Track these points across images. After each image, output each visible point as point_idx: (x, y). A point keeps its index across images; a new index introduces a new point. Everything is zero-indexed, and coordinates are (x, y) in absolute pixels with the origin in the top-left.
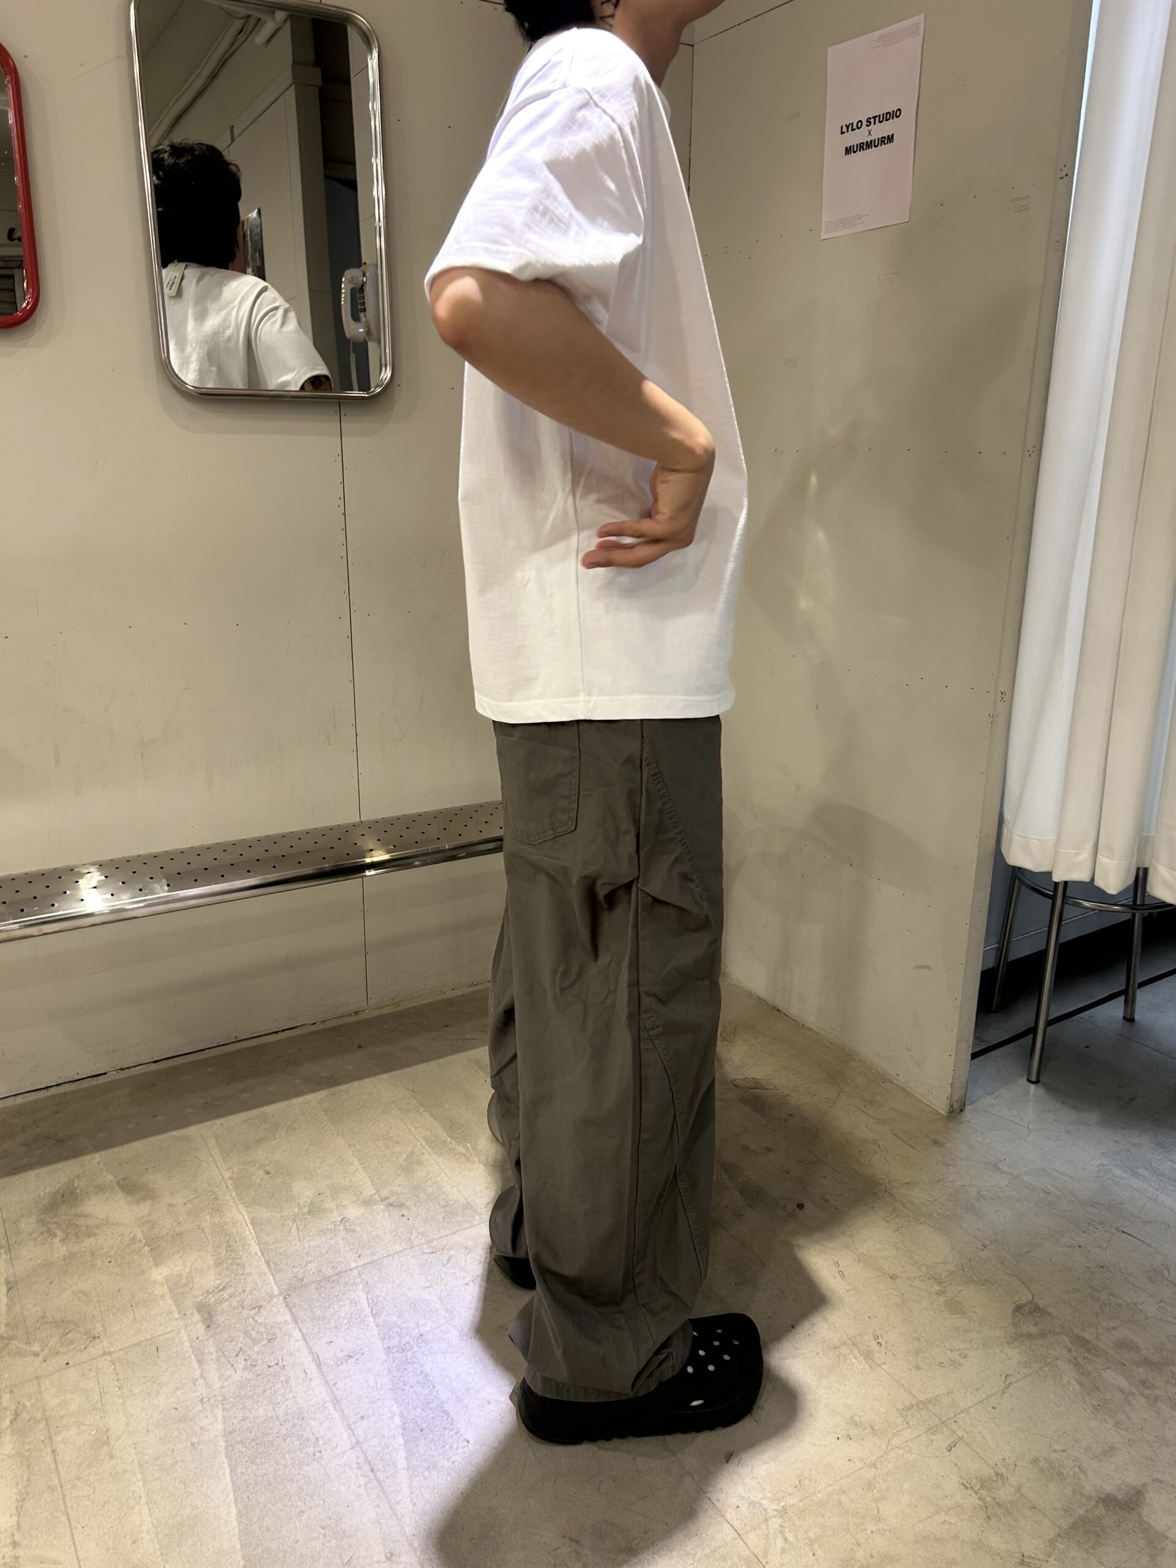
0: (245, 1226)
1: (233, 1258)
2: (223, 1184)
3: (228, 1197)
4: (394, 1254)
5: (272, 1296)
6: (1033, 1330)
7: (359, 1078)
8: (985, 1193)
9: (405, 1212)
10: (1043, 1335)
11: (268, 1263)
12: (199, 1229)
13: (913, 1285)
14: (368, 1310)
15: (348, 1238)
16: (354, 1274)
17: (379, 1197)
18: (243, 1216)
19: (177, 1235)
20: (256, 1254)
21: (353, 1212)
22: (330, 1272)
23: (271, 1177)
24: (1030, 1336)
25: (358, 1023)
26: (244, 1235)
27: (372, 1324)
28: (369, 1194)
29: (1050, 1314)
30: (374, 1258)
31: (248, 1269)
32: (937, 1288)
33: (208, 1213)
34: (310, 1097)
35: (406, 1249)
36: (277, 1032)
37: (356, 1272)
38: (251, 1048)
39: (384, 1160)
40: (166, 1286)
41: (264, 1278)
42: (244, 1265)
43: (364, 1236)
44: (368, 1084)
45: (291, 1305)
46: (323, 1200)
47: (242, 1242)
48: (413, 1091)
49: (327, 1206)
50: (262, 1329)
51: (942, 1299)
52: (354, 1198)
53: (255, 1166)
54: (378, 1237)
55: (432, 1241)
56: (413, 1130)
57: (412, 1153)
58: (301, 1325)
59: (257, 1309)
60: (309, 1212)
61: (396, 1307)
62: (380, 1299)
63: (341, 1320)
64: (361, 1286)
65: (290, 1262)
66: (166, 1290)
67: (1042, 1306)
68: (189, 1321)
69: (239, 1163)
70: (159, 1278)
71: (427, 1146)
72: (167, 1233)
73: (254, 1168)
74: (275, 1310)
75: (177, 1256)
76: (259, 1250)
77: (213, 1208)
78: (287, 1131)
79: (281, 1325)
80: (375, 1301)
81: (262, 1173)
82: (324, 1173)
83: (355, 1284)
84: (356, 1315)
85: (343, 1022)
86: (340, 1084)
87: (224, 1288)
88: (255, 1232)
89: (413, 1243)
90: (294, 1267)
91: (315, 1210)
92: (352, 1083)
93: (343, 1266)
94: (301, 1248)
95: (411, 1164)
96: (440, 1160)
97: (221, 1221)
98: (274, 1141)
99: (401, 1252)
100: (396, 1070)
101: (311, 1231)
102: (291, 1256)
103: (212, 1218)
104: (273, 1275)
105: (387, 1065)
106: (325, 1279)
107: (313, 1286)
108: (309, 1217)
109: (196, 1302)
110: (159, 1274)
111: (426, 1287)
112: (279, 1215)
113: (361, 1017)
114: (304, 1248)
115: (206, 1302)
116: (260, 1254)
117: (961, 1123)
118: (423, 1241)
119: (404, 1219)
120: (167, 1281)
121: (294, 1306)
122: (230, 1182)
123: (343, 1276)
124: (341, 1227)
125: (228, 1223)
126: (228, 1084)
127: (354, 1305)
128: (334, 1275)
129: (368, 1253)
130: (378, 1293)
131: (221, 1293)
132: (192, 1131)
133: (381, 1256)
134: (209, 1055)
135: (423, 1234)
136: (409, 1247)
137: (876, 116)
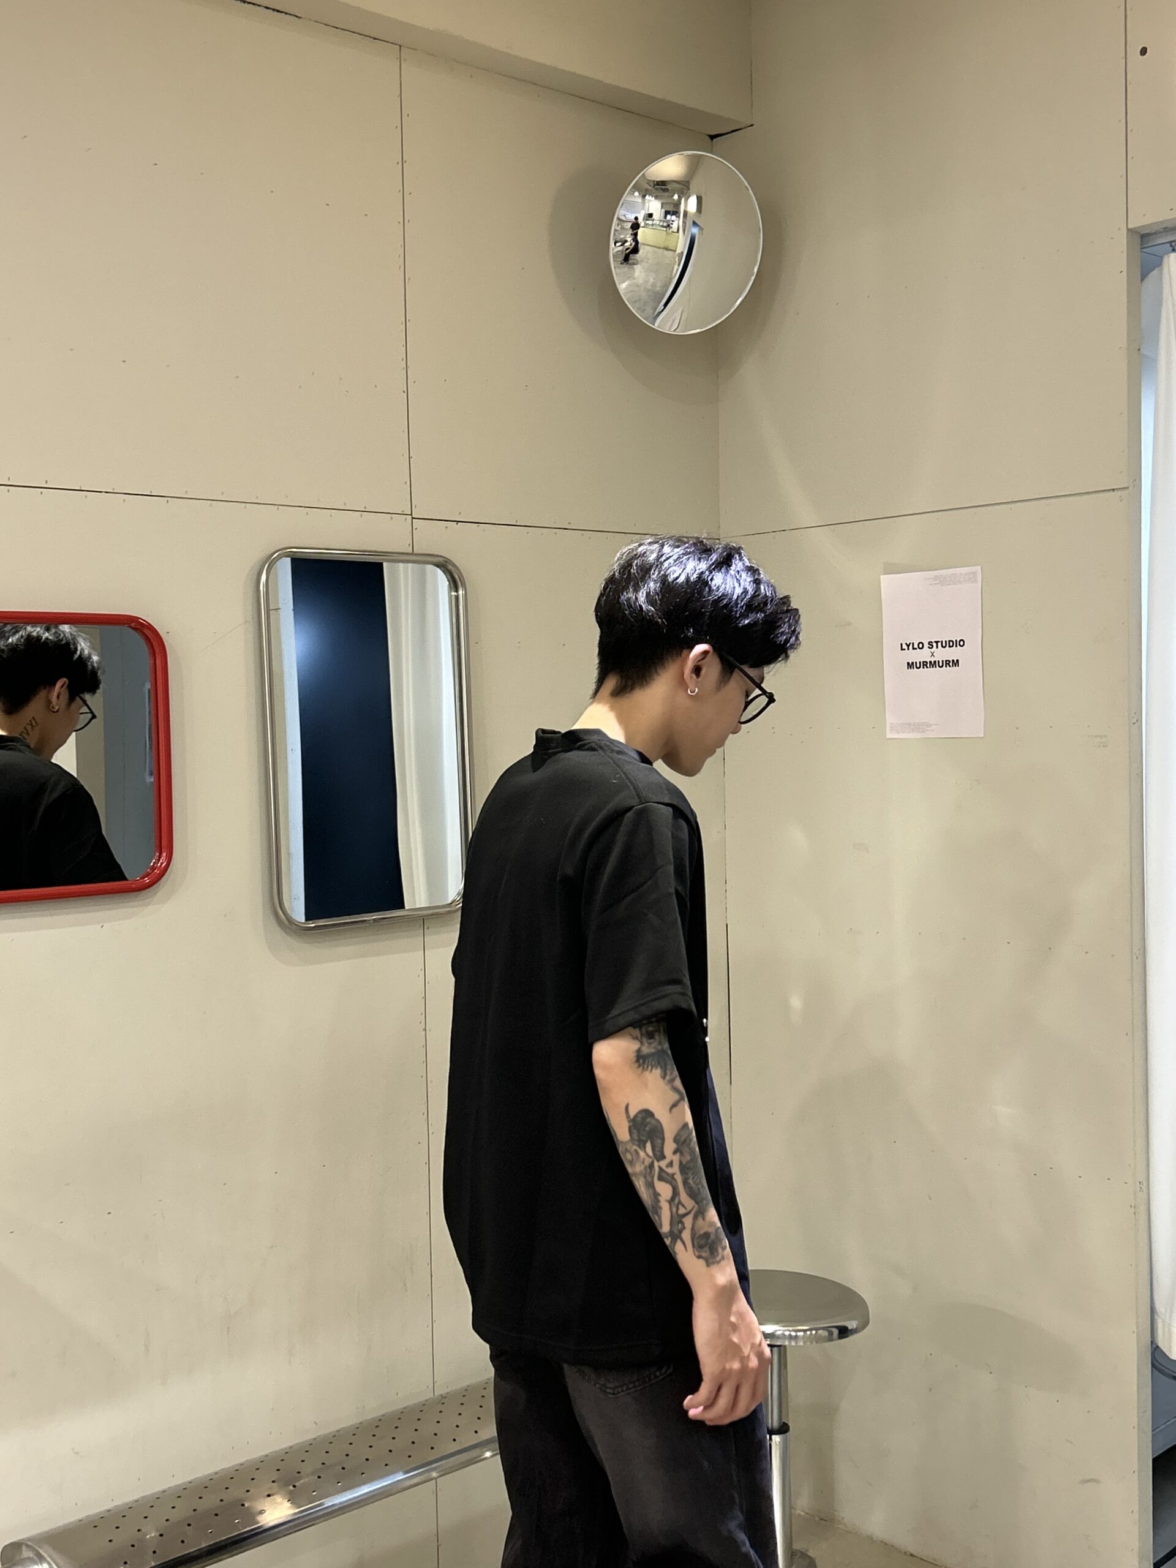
137: (939, 642)
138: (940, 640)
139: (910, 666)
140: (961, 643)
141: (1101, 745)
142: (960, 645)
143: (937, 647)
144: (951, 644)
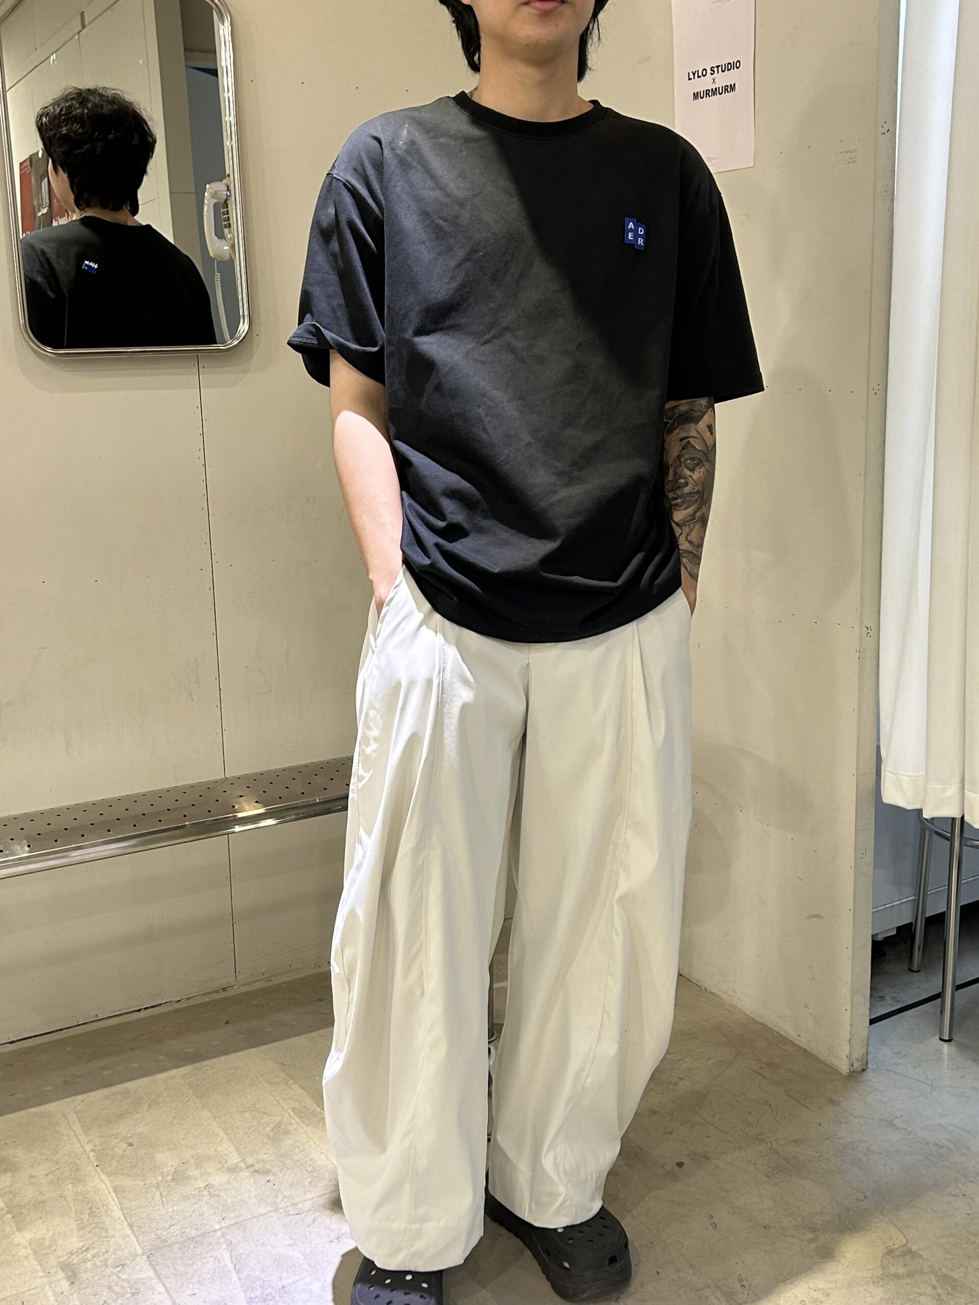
0: (108, 1194)
1: (96, 1223)
2: (84, 1156)
3: (90, 1168)
4: (258, 1216)
5: (135, 1256)
6: (902, 1270)
7: (226, 1053)
8: (874, 1148)
9: (270, 1177)
10: (910, 1275)
11: (131, 1226)
12: (61, 1197)
13: (786, 1233)
14: (231, 1267)
15: (212, 1202)
16: (218, 1235)
17: (245, 1164)
18: (106, 1184)
19: (39, 1203)
20: (119, 1219)
21: (217, 1179)
22: (194, 1233)
23: (134, 1149)
24: (897, 1276)
25: (227, 998)
26: (106, 1202)
27: (235, 1277)
28: (235, 1162)
29: (920, 1256)
30: (238, 1220)
31: (111, 1233)
32: (810, 1236)
33: (70, 1183)
34: (174, 1072)
35: (271, 1211)
36: (140, 1010)
37: (219, 1233)
38: (112, 1027)
39: (251, 1130)
40: (29, 1248)
41: (127, 1240)
42: (107, 1229)
43: (229, 1200)
44: (235, 1059)
45: (154, 1263)
46: (187, 1169)
47: (105, 1208)
48: (282, 1064)
49: (191, 1174)
50: (126, 1284)
51: (813, 1246)
52: (219, 1166)
53: (117, 1138)
54: (244, 1201)
55: (298, 1203)
56: (281, 1101)
57: (279, 1125)
58: (164, 1280)
59: (121, 1267)
60: (173, 1180)
61: (258, 1262)
62: (244, 1256)
63: (204, 1275)
64: (225, 1245)
65: (153, 1225)
66: (31, 1252)
67: (914, 1250)
68: (53, 1278)
69: (101, 1136)
70: (23, 1241)
71: (295, 1117)
72: (29, 1202)
73: (116, 1141)
74: (138, 1268)
75: (40, 1222)
76: (122, 1215)
77: (75, 1178)
78: (150, 1105)
79: (144, 1281)
80: (239, 1258)
81: (124, 1145)
82: (188, 1144)
83: (219, 1243)
84: (219, 1270)
85: (210, 999)
86: (205, 1059)
87: (87, 1249)
88: (118, 1199)
89: (278, 1206)
90: (157, 1229)
91: (179, 1177)
92: (218, 1058)
93: (206, 1227)
94: (165, 1212)
95: (278, 1133)
96: (308, 1129)
97: (84, 1190)
98: (138, 1115)
99: (266, 1214)
100: (265, 1044)
101: (175, 1197)
102: (154, 1220)
103: (74, 1187)
104: (136, 1237)
105: (255, 1039)
106: (188, 1240)
107: (176, 1247)
108: (172, 1184)
109: (59, 1262)
110: (22, 1238)
111: (290, 1245)
112: (143, 1182)
113: (229, 993)
114: (167, 1212)
115: (69, 1262)
116: (123, 1218)
117: (861, 1082)
118: (288, 1204)
119: (271, 1185)
120: (30, 1243)
121: (157, 1264)
122: (92, 1154)
123: (205, 1237)
124: (206, 1193)
125: (90, 1191)
126: (88, 1062)
127: (217, 1261)
128: (198, 1236)
129: (232, 1215)
130: (242, 1251)
131: (85, 1253)
132: (52, 1107)
133: (246, 1218)
134: (68, 1035)
135: (289, 1198)
136: (274, 1209)
137: (719, 66)
138: (720, 64)
139: (696, 96)
140: (736, 65)
141: (851, 161)
142: (737, 68)
143: (718, 72)
144: (730, 67)
